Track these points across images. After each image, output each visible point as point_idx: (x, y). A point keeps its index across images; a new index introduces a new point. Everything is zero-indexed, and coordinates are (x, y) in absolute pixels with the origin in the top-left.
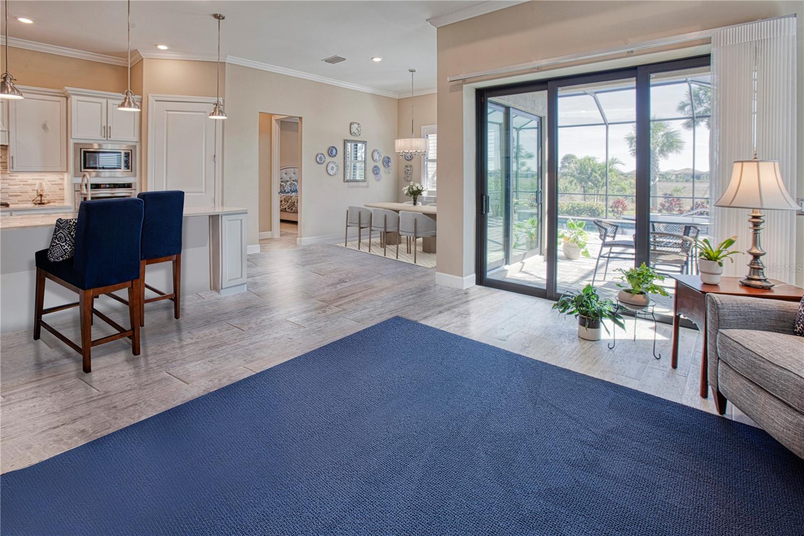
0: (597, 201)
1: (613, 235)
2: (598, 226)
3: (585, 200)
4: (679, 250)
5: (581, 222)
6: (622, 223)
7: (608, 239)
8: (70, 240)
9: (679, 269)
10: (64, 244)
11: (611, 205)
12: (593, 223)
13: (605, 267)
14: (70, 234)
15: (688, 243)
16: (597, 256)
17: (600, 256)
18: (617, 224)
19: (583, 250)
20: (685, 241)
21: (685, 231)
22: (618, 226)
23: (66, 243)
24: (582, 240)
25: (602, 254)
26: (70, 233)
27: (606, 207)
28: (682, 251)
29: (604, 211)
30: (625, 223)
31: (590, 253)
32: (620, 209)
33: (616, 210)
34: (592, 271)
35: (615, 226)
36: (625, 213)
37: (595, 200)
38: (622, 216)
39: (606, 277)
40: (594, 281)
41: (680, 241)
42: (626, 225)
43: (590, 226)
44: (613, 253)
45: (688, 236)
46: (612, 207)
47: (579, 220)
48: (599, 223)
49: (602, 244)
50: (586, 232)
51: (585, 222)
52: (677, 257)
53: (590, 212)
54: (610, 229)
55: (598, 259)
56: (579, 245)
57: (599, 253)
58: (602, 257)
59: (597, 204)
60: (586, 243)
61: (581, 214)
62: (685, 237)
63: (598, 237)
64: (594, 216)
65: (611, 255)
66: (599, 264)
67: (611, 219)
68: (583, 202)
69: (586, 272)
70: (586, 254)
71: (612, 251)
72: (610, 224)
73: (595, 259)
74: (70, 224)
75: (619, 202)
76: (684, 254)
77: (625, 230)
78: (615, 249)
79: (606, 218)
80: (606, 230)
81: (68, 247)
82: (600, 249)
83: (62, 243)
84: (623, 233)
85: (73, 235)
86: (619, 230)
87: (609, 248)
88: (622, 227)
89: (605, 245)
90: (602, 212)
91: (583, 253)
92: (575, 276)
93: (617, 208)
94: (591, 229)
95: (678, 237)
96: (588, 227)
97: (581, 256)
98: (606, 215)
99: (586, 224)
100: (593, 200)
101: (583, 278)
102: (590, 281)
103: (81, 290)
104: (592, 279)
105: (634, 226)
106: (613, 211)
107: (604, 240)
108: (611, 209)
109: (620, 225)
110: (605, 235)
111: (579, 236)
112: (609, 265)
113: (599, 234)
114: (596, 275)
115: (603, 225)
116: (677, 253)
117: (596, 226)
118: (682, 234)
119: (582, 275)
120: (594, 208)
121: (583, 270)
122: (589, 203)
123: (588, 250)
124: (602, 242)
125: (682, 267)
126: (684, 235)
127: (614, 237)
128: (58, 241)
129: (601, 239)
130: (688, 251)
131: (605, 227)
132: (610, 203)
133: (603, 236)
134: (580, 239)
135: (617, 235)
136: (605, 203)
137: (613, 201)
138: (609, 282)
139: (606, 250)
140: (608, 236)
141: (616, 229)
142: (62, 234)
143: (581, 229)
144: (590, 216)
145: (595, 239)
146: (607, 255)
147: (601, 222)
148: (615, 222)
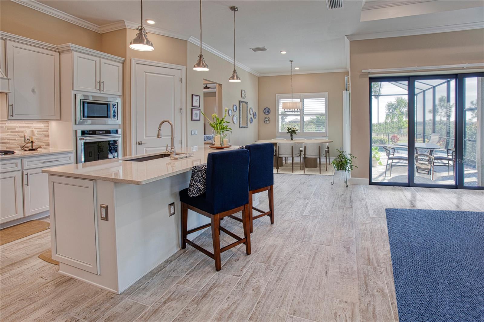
0: (384, 136)
1: (393, 154)
2: (385, 149)
3: (377, 136)
4: (427, 163)
5: (376, 147)
6: (397, 147)
7: (391, 156)
8: (203, 181)
9: (427, 173)
10: (199, 184)
11: (391, 138)
12: (382, 148)
13: (390, 170)
14: (202, 177)
15: (432, 159)
16: (386, 165)
17: (387, 165)
18: (395, 148)
19: (378, 162)
20: (430, 158)
21: (430, 152)
22: (395, 149)
23: (200, 183)
24: (378, 157)
25: (388, 163)
26: (203, 175)
27: (389, 139)
28: (429, 164)
29: (388, 141)
30: (398, 147)
31: (382, 163)
32: (395, 140)
33: (393, 140)
34: (384, 172)
35: (393, 149)
36: (398, 142)
37: (383, 135)
38: (397, 144)
39: (391, 175)
40: (385, 177)
41: (428, 158)
42: (399, 148)
43: (381, 149)
44: (394, 163)
45: (431, 155)
46: (391, 139)
47: (375, 146)
48: (385, 148)
49: (388, 158)
50: (379, 153)
51: (378, 147)
52: (426, 167)
53: (380, 142)
54: (391, 151)
55: (387, 166)
56: (376, 159)
57: (386, 163)
58: (388, 165)
59: (383, 138)
60: (380, 158)
61: (376, 143)
62: (430, 156)
63: (386, 155)
64: (383, 144)
65: (393, 164)
66: (387, 168)
67: (391, 145)
68: (376, 136)
69: (381, 173)
70: (380, 163)
71: (393, 162)
72: (391, 148)
73: (385, 166)
74: (202, 170)
75: (395, 136)
76: (429, 165)
77: (399, 151)
78: (395, 161)
79: (389, 145)
80: (389, 151)
81: (202, 185)
82: (387, 161)
83: (197, 183)
84: (398, 153)
85: (204, 177)
86: (396, 151)
87: (392, 160)
88: (397, 149)
89: (389, 159)
90: (387, 142)
91: (379, 163)
92: (376, 175)
93: (394, 139)
94: (382, 151)
95: (427, 156)
96: (380, 150)
97: (378, 165)
98: (389, 144)
99: (379, 148)
100: (381, 135)
101: (380, 176)
102: (383, 177)
103: (212, 215)
104: (384, 176)
105: (407, 149)
106: (392, 141)
107: (388, 156)
108: (391, 140)
109: (396, 148)
110: (389, 154)
111: (376, 154)
112: (392, 169)
113: (386, 153)
114: (386, 174)
115: (388, 148)
116: (426, 164)
117: (384, 149)
118: (429, 154)
119: (379, 174)
120: (382, 140)
121: (380, 172)
122: (379, 137)
123: (381, 161)
124: (388, 157)
125: (429, 172)
126: (430, 155)
127: (393, 155)
128: (195, 182)
129: (387, 156)
130: (431, 163)
131: (389, 150)
132: (390, 137)
133: (388, 154)
134: (377, 156)
135: (395, 154)
136: (387, 137)
137: (391, 136)
138: (393, 177)
139: (390, 161)
140: (391, 154)
141: (394, 151)
142: (197, 177)
143: (376, 151)
144: (381, 144)
145: (384, 156)
146: (391, 164)
147: (386, 147)
148: (393, 147)
